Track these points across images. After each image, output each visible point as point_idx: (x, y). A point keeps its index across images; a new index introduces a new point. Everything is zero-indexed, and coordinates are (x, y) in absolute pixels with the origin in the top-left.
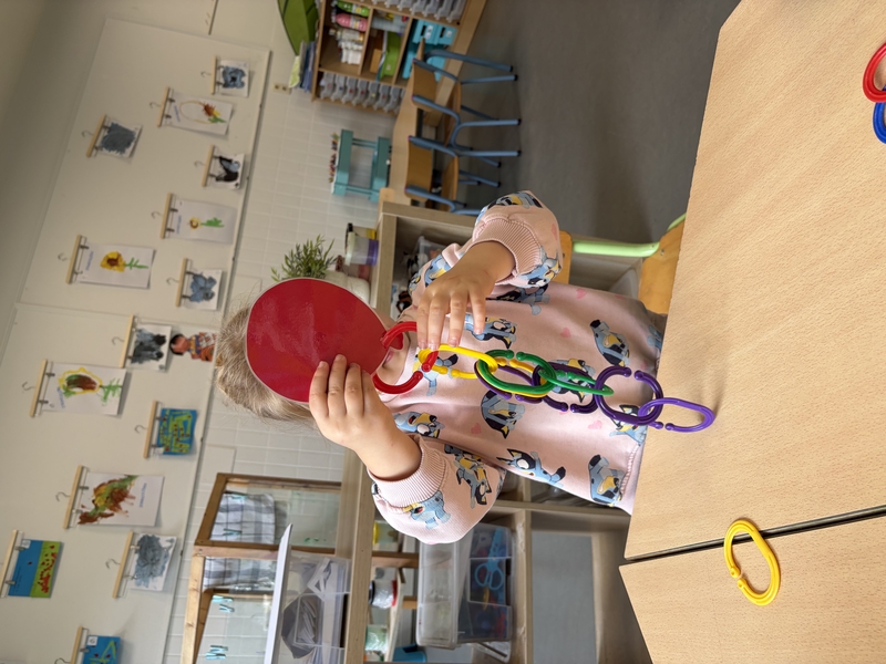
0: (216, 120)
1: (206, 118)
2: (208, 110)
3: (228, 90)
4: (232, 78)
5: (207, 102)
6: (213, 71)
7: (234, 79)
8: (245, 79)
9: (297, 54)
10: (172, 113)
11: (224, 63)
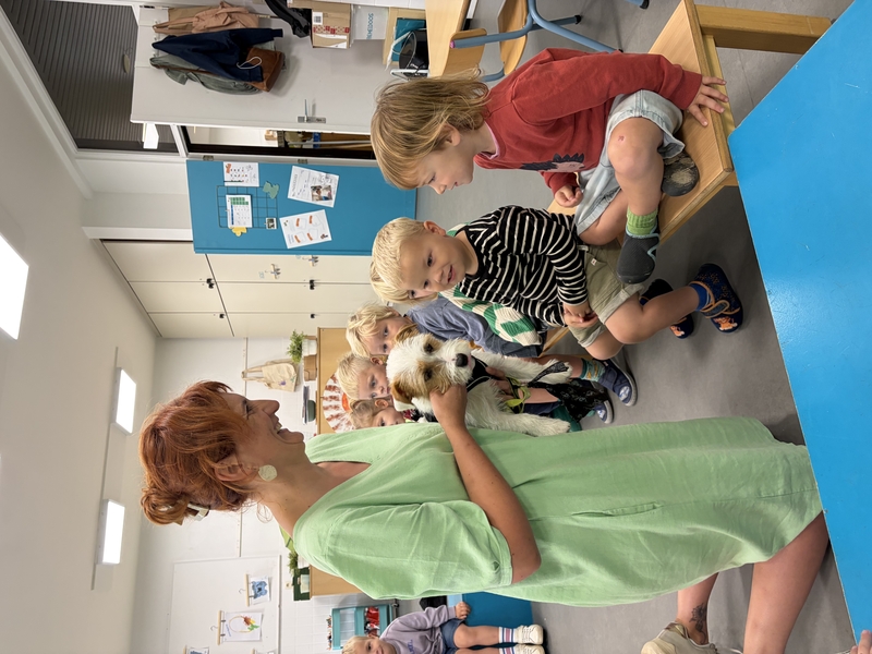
0: (253, 627)
1: (246, 627)
2: (247, 621)
3: (258, 598)
4: (259, 590)
5: (246, 615)
6: (245, 587)
7: (260, 589)
8: (267, 588)
10: (225, 632)
11: (251, 580)
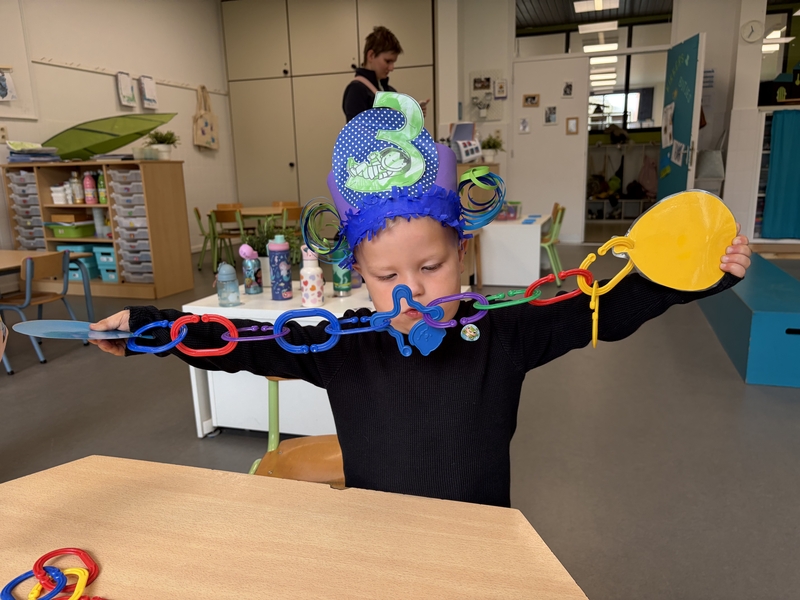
9: (43, 145)
